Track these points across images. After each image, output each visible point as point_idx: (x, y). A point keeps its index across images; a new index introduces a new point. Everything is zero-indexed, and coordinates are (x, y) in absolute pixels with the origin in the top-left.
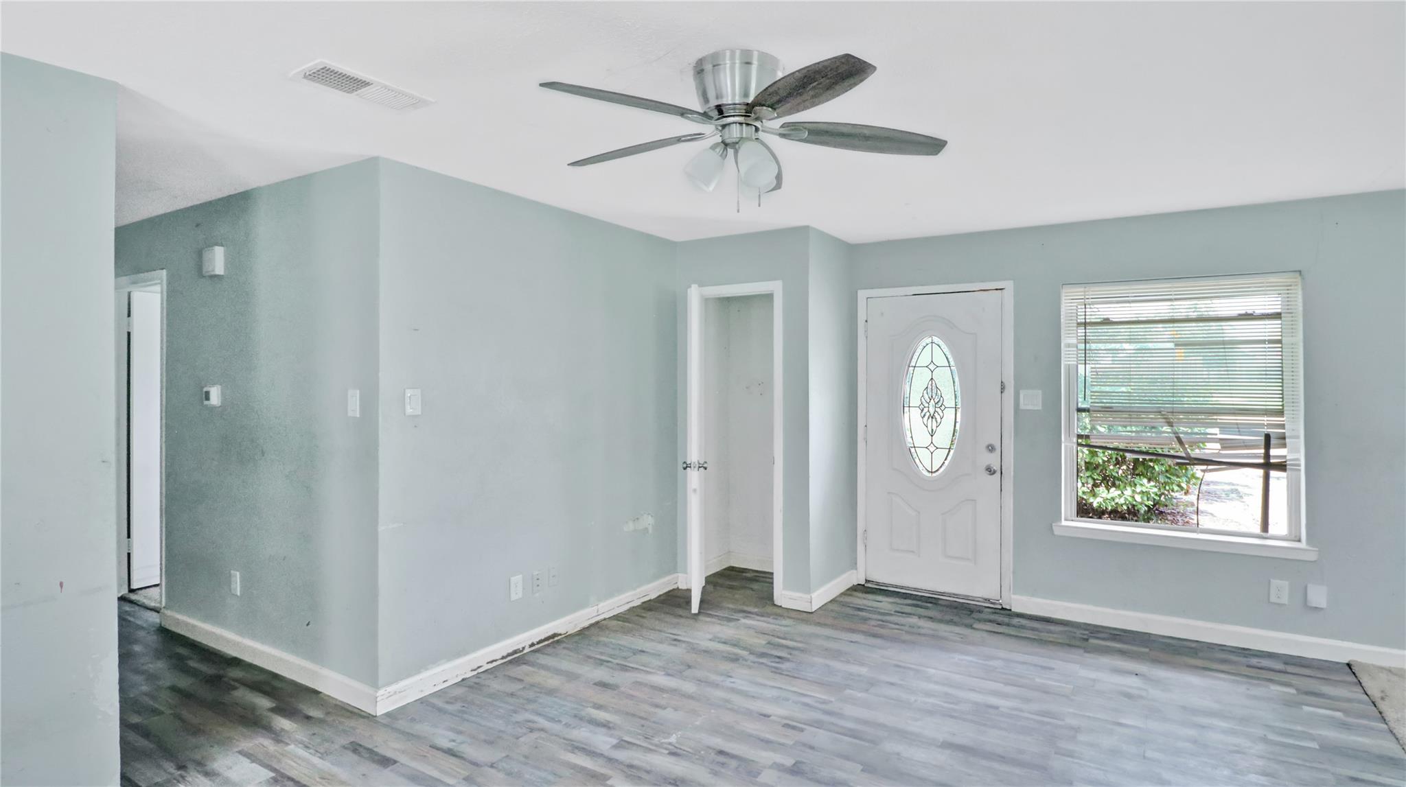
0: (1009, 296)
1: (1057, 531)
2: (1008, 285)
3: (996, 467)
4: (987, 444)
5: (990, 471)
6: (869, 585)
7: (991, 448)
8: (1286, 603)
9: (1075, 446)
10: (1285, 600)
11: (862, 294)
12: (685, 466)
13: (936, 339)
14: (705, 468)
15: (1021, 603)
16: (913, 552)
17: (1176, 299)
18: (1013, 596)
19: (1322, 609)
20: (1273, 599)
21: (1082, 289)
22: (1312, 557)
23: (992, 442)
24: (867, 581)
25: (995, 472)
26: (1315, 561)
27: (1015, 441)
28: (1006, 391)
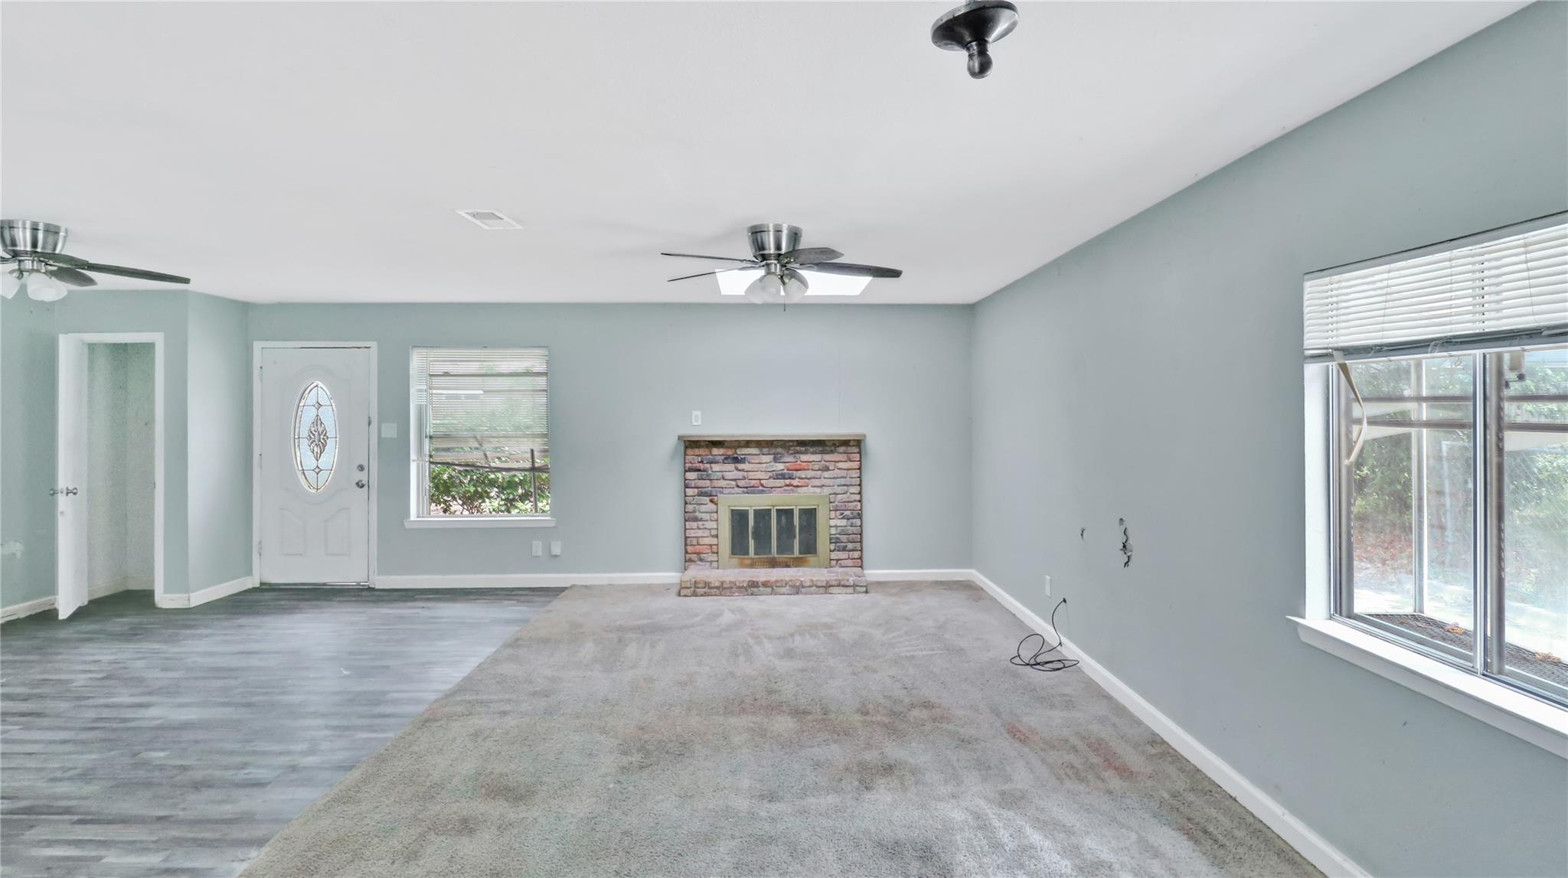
0: (374, 352)
1: (407, 525)
2: (373, 344)
3: (365, 482)
4: (358, 464)
5: (360, 485)
6: (264, 587)
7: (361, 468)
8: (540, 555)
9: (427, 464)
10: (540, 554)
11: (258, 345)
12: (52, 492)
13: (321, 384)
14: (75, 494)
15: (382, 582)
16: (300, 555)
17: (484, 361)
18: (377, 578)
19: (558, 556)
20: (534, 554)
21: (426, 351)
22: (553, 524)
23: (362, 463)
24: (262, 584)
25: (362, 486)
26: (554, 527)
27: (379, 462)
28: (372, 424)
